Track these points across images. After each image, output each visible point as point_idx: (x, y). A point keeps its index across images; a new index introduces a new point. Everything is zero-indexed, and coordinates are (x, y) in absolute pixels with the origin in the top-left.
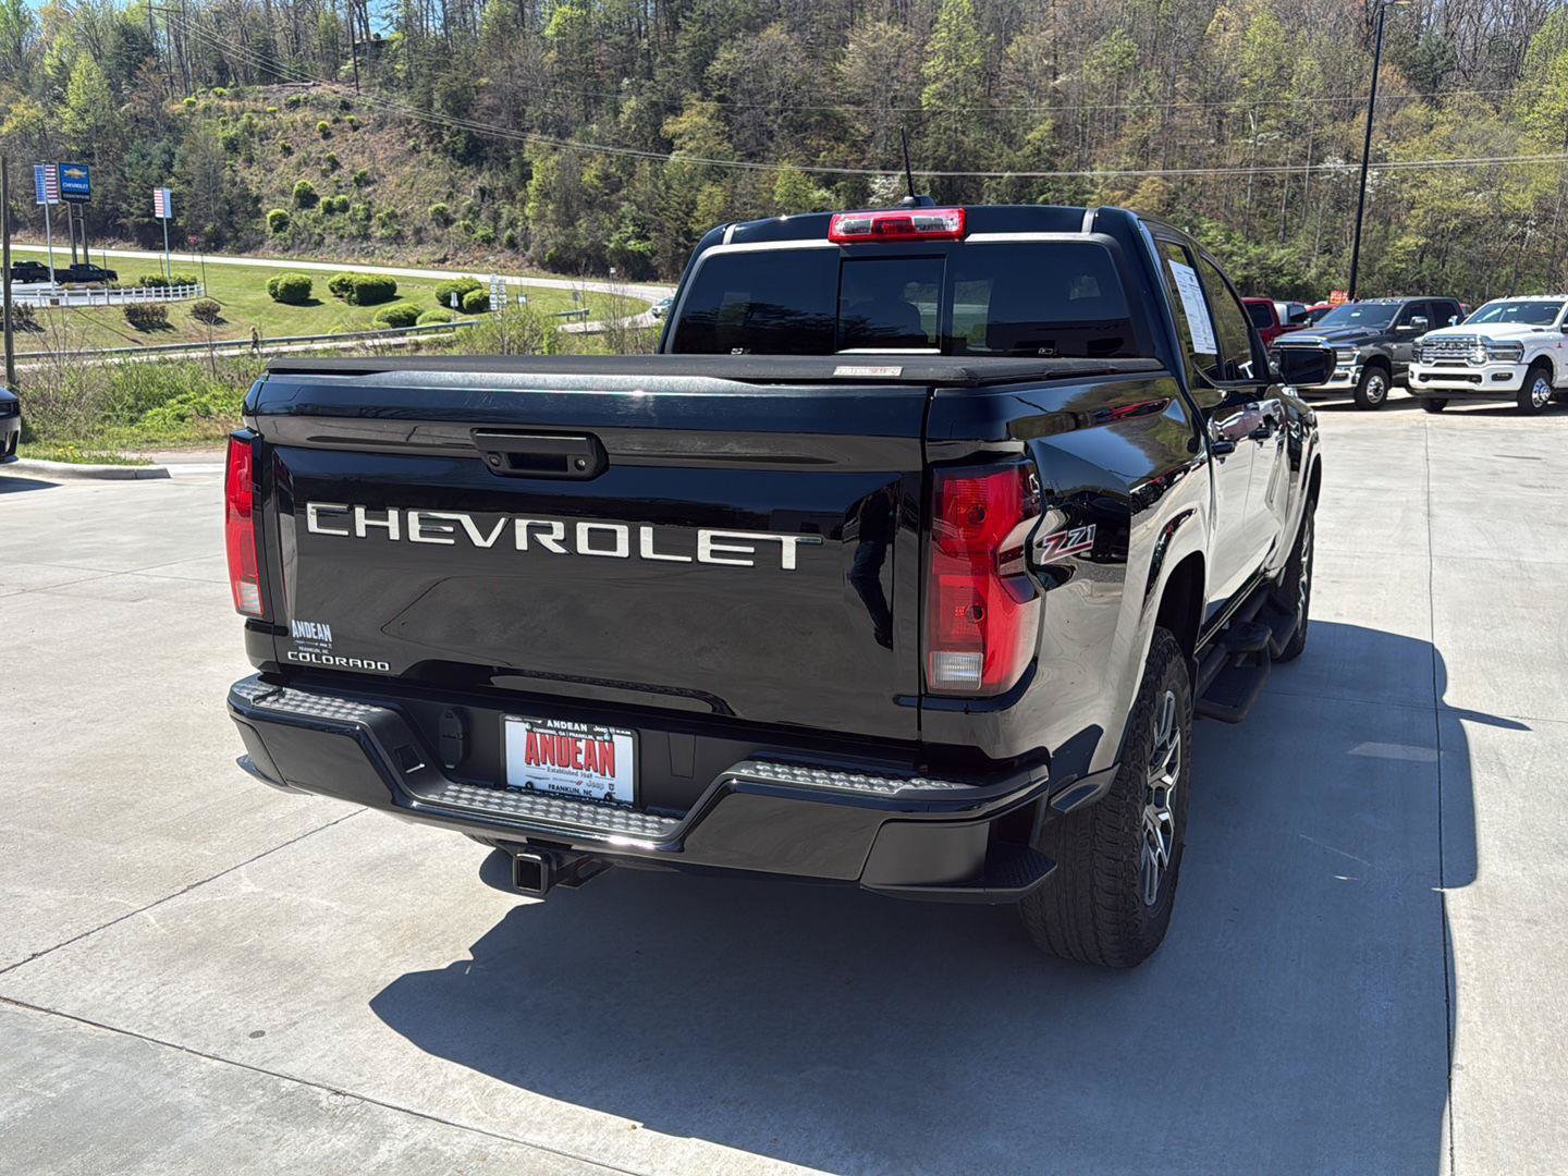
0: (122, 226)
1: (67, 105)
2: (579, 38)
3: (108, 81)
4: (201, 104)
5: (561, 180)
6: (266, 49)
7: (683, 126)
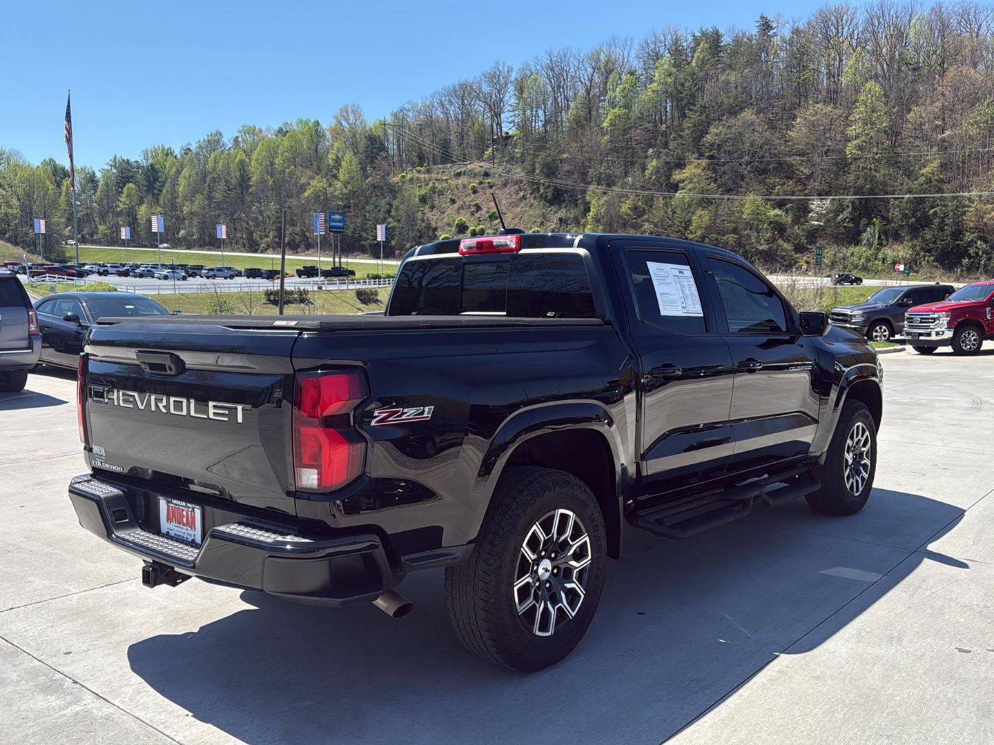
0: (363, 245)
1: (338, 180)
2: (623, 128)
3: (361, 166)
4: (409, 176)
5: (608, 211)
6: (445, 144)
7: (685, 175)
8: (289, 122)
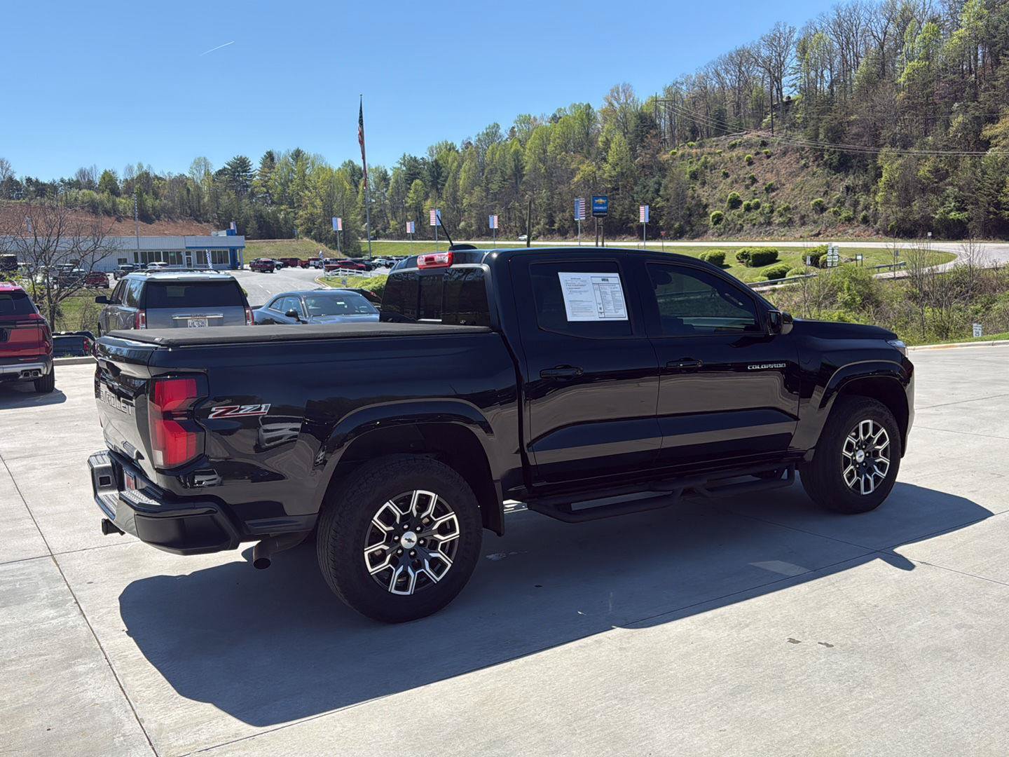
1: (607, 162)
2: (922, 82)
3: (630, 146)
4: (680, 152)
5: (903, 176)
6: (720, 117)
7: (999, 130)
8: (563, 108)
